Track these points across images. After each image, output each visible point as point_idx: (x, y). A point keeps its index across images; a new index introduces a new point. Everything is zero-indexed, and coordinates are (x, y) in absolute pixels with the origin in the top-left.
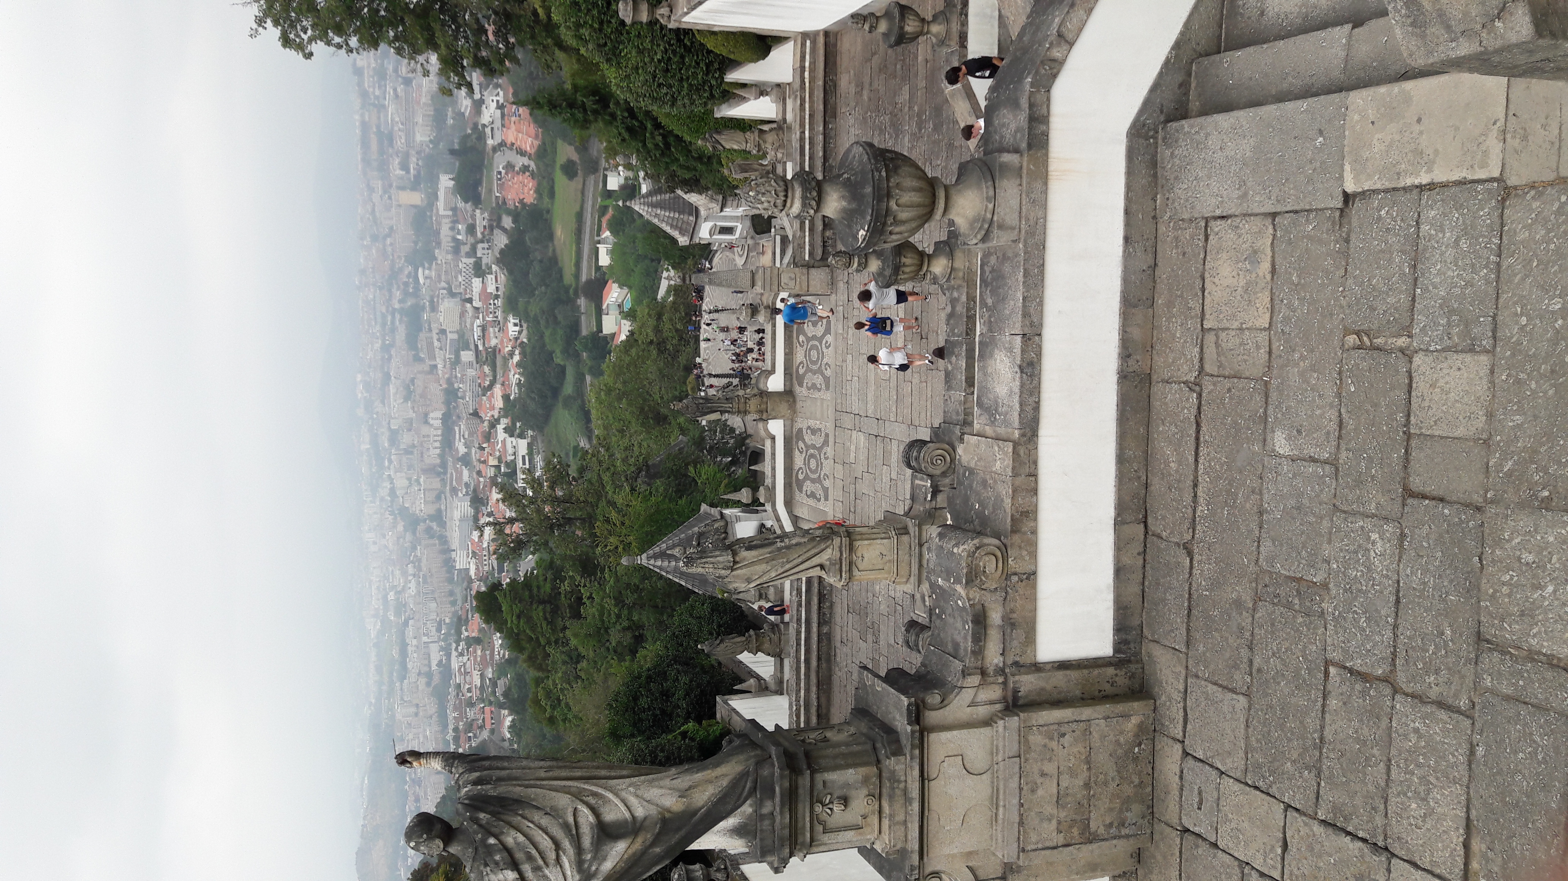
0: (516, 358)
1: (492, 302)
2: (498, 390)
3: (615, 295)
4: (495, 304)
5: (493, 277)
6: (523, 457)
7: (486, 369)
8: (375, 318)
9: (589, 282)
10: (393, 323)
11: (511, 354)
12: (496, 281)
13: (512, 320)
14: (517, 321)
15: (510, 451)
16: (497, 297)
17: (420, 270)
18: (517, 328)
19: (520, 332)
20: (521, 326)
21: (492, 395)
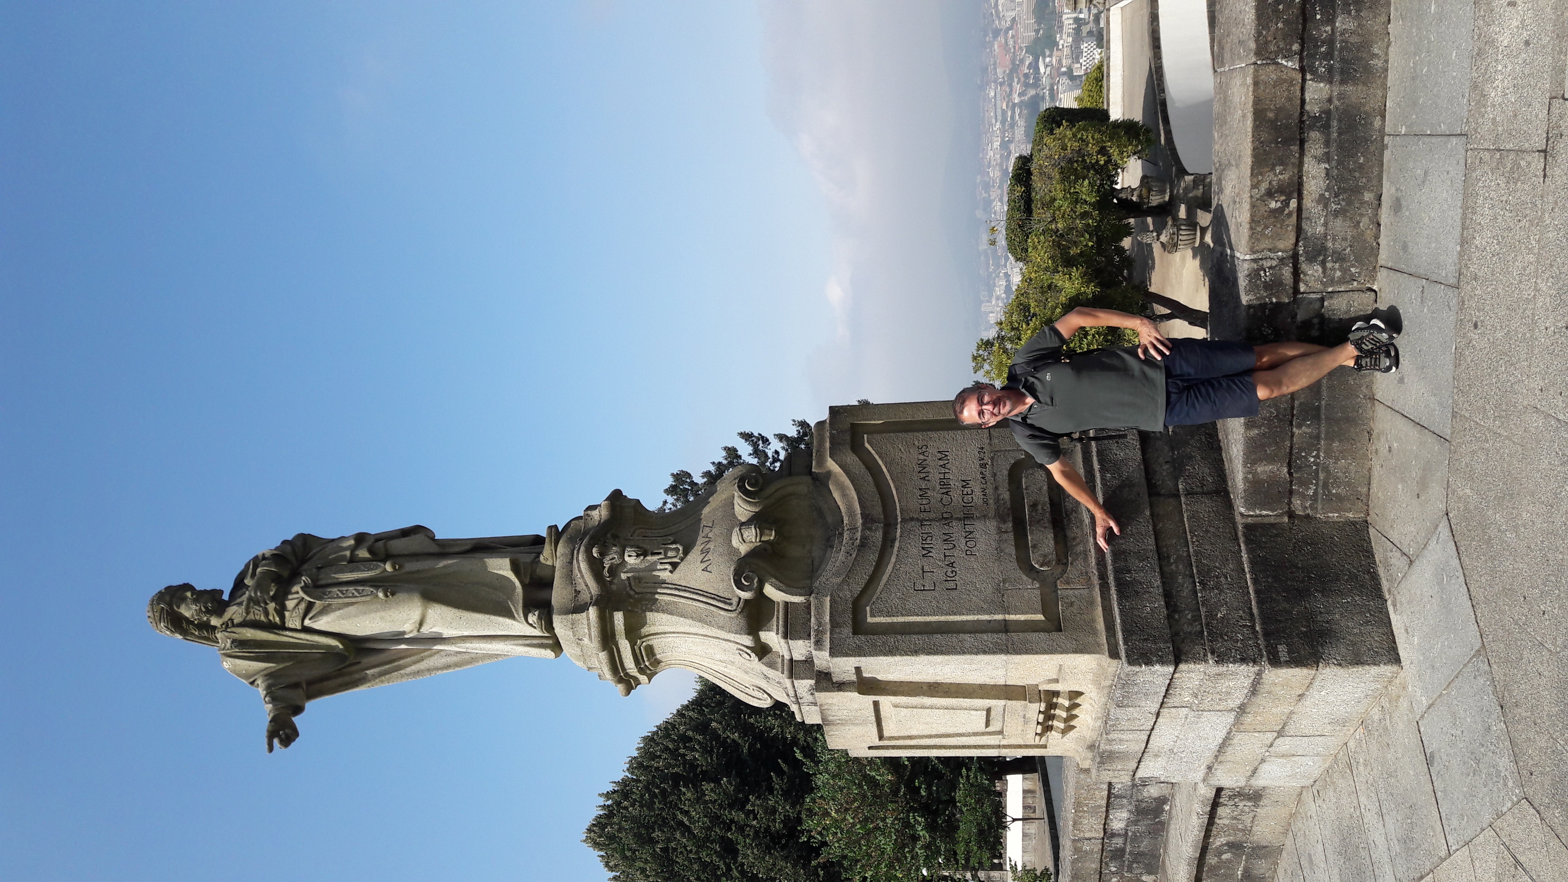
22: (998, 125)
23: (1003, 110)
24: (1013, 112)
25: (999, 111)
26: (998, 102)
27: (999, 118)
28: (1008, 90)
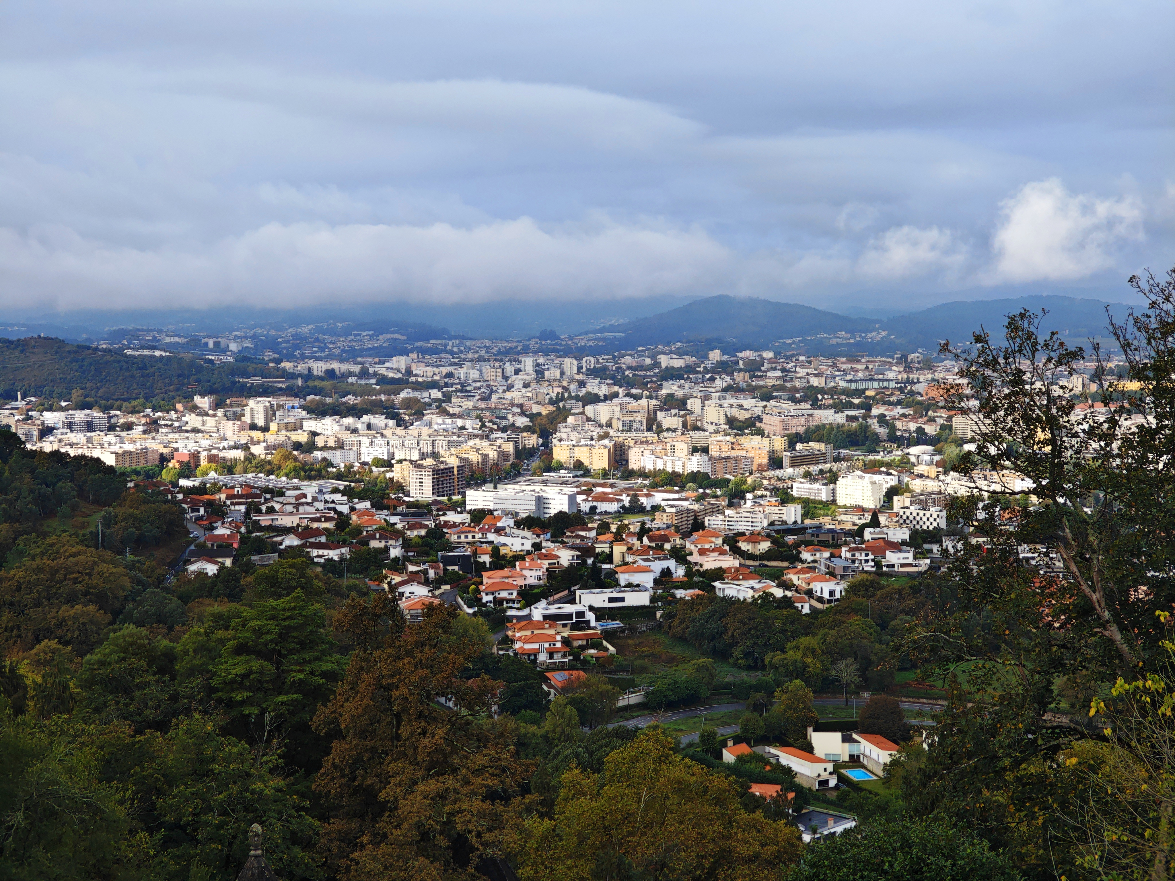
0: (779, 593)
1: (871, 557)
2: (729, 562)
3: (874, 756)
4: (867, 561)
5: (910, 560)
6: (622, 599)
7: (765, 546)
8: (856, 381)
9: (897, 713)
10: (851, 406)
11: (786, 585)
12: (903, 565)
13: (839, 589)
14: (838, 596)
15: (636, 578)
16: (878, 565)
17: (930, 448)
18: (826, 595)
19: (820, 600)
20: (830, 601)
21: (722, 553)
22: (842, 384)
23: (864, 391)
24: (858, 407)
25: (861, 386)
26: (876, 385)
27: (853, 386)
28: (894, 399)
